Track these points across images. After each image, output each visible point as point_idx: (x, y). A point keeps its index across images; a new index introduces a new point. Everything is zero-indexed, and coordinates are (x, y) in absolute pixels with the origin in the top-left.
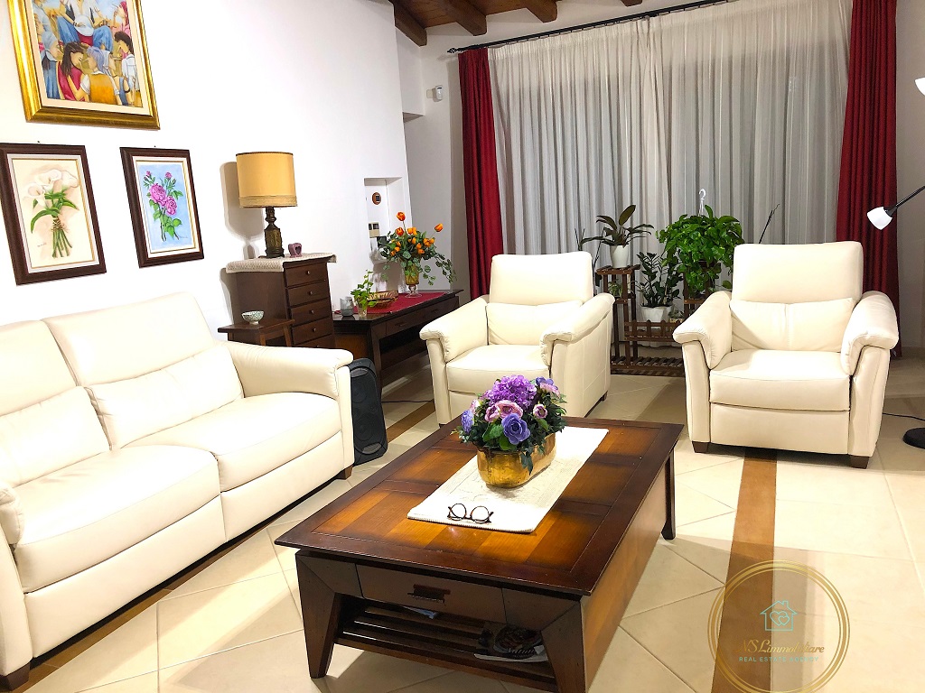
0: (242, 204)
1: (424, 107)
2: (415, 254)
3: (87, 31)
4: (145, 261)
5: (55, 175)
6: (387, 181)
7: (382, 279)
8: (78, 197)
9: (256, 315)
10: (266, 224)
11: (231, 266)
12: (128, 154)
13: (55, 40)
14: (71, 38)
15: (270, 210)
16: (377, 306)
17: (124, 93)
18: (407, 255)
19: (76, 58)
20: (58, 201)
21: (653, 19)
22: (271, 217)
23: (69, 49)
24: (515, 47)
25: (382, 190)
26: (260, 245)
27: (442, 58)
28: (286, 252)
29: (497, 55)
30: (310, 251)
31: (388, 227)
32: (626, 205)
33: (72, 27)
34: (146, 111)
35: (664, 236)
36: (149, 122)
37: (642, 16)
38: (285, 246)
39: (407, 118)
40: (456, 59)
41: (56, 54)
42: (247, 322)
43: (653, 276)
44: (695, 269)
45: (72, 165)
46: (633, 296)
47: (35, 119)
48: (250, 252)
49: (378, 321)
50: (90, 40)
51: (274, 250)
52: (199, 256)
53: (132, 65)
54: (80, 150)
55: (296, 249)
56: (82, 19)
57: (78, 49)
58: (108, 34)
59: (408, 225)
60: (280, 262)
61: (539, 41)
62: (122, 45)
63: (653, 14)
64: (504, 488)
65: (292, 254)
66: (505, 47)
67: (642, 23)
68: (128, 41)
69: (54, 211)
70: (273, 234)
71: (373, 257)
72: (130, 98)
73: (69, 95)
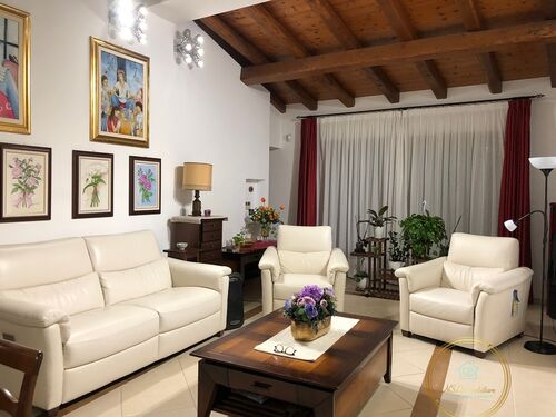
0: (184, 187)
1: (281, 144)
2: (268, 220)
3: (123, 101)
4: (132, 212)
5: (98, 167)
6: (257, 181)
7: (249, 232)
8: (107, 179)
9: (183, 245)
10: (194, 199)
11: (174, 218)
12: (132, 159)
13: (109, 104)
14: (116, 104)
15: (197, 192)
16: (246, 246)
17: (135, 130)
18: (264, 220)
19: (117, 113)
20: (98, 179)
21: (404, 112)
22: (197, 196)
23: (114, 109)
24: (331, 118)
25: (255, 186)
26: (190, 209)
27: (293, 120)
28: (203, 213)
29: (322, 122)
30: (214, 215)
31: (255, 205)
32: (385, 205)
33: (117, 98)
34: (144, 139)
35: (403, 223)
36: (145, 145)
37: (399, 109)
38: (203, 211)
39: (271, 149)
40: (300, 122)
41: (108, 111)
42: (178, 248)
43: (396, 245)
44: (418, 242)
45: (106, 163)
46: (385, 255)
47: (94, 140)
48: (184, 212)
49: (245, 254)
50: (124, 105)
51: (197, 212)
52: (158, 212)
53: (141, 118)
54: (111, 156)
55: (208, 213)
56: (122, 95)
57: (118, 109)
58: (133, 102)
59: (266, 205)
60: (200, 218)
61: (344, 116)
62: (139, 108)
63: (405, 109)
64: (303, 341)
65: (206, 215)
66: (326, 118)
67: (399, 113)
68: (141, 106)
69: (95, 184)
70: (197, 204)
71: (245, 220)
72: (138, 132)
73: (111, 130)
